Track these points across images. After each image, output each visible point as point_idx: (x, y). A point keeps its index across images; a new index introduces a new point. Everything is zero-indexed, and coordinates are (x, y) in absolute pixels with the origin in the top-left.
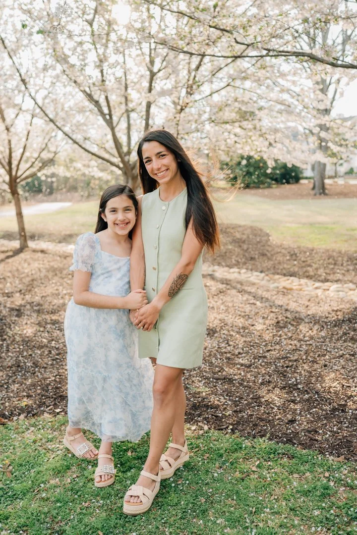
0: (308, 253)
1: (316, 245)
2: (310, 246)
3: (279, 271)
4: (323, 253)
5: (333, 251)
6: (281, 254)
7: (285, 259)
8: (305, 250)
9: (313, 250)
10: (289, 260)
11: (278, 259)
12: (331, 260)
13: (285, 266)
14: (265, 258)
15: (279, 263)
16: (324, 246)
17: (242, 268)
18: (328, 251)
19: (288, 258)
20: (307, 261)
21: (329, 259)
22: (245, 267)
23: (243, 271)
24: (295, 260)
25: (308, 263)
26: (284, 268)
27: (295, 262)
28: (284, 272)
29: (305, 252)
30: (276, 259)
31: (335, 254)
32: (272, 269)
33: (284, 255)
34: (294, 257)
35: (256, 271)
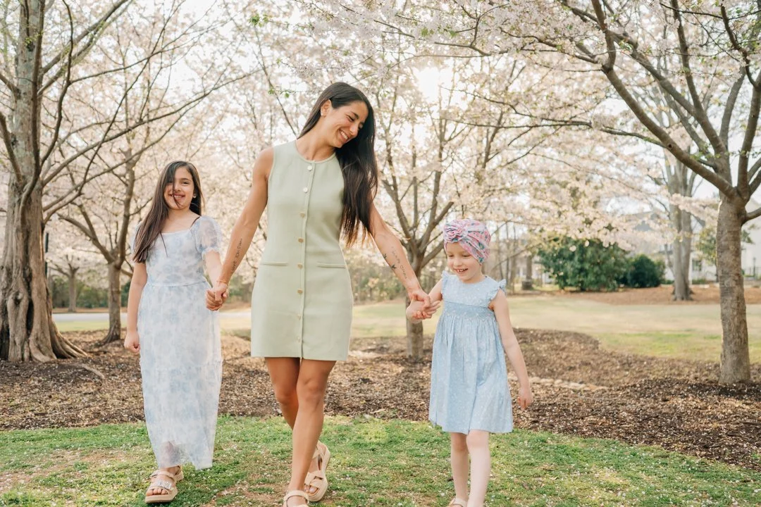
0: (645, 363)
1: (658, 354)
2: (650, 355)
3: (605, 382)
4: (666, 362)
5: (679, 361)
6: (610, 364)
7: (614, 369)
8: (641, 359)
9: (652, 359)
10: (619, 370)
11: (605, 368)
12: (673, 371)
13: (613, 376)
14: (588, 367)
15: (606, 373)
16: (668, 356)
17: (557, 378)
18: (673, 360)
19: (618, 367)
20: (642, 371)
21: (671, 369)
22: (561, 377)
23: (558, 381)
24: (628, 370)
25: (643, 374)
26: (612, 379)
27: (627, 373)
28: (611, 383)
29: (642, 362)
30: (602, 369)
31: (681, 364)
32: (595, 380)
33: (613, 364)
34: (626, 367)
35: (576, 382)
